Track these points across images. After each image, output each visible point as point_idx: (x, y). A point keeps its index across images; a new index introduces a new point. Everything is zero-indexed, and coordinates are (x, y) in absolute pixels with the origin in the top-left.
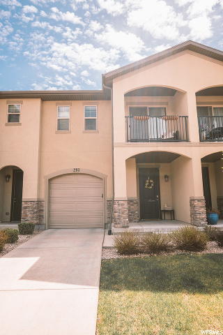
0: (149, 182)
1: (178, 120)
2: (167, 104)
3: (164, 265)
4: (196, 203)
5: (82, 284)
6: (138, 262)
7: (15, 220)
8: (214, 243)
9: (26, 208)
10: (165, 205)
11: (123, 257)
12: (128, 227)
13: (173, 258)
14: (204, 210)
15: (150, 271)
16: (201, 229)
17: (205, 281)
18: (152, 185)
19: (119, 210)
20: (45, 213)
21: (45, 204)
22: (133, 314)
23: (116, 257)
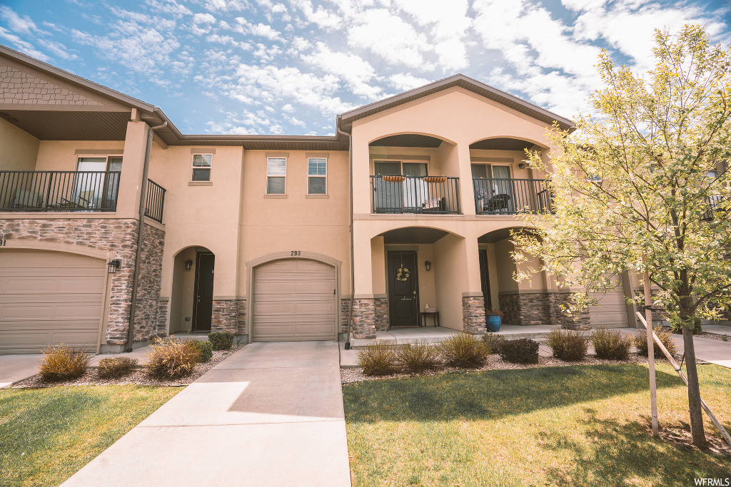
0: (403, 272)
1: (446, 182)
2: (428, 158)
3: (431, 387)
4: (471, 302)
5: (321, 415)
6: (394, 385)
7: (198, 329)
8: (497, 356)
9: (218, 310)
10: (426, 306)
11: (372, 379)
12: (374, 337)
13: (444, 378)
14: (481, 311)
15: (414, 395)
16: (478, 338)
17: (488, 405)
18: (408, 275)
19: (362, 312)
20: (248, 319)
21: (248, 305)
22: (398, 448)
23: (363, 379)
